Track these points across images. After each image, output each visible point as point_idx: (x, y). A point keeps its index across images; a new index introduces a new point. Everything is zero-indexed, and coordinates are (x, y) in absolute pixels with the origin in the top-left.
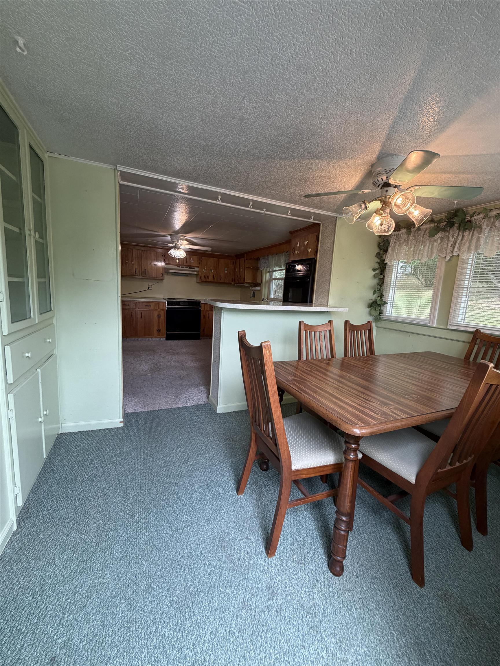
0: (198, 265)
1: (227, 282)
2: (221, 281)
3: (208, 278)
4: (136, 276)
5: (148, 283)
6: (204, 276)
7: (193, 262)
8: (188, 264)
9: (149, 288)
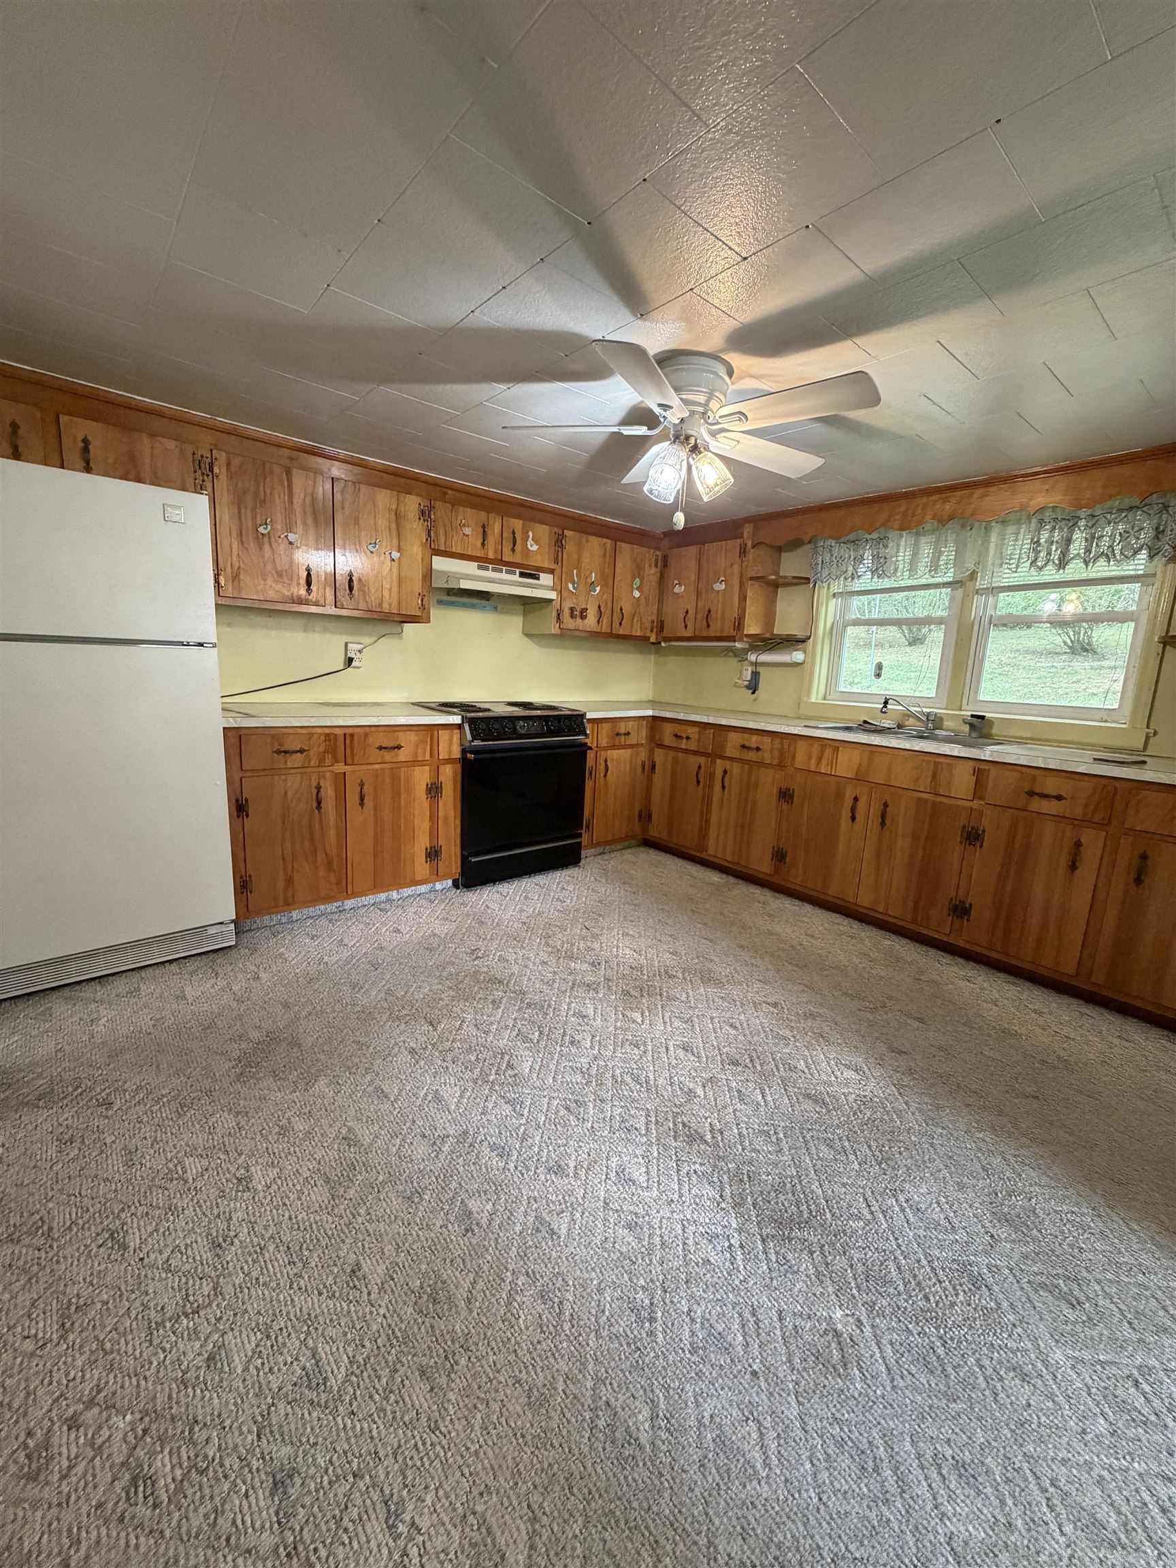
0: (553, 566)
1: (638, 634)
2: (621, 632)
3: (583, 617)
4: (307, 603)
5: (345, 639)
6: (572, 610)
7: (535, 548)
8: (517, 559)
9: (350, 660)
